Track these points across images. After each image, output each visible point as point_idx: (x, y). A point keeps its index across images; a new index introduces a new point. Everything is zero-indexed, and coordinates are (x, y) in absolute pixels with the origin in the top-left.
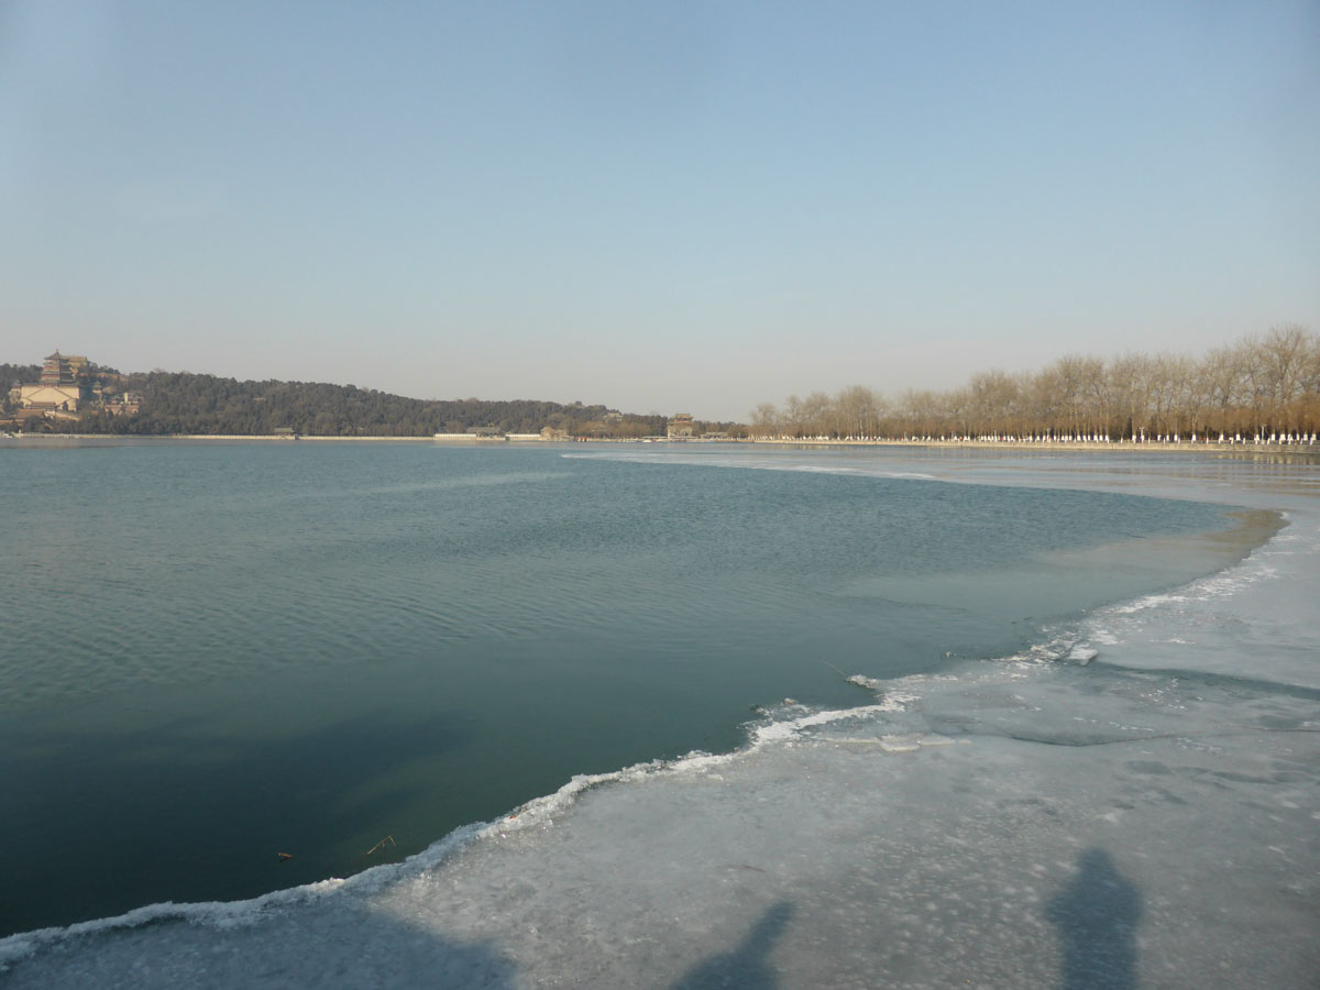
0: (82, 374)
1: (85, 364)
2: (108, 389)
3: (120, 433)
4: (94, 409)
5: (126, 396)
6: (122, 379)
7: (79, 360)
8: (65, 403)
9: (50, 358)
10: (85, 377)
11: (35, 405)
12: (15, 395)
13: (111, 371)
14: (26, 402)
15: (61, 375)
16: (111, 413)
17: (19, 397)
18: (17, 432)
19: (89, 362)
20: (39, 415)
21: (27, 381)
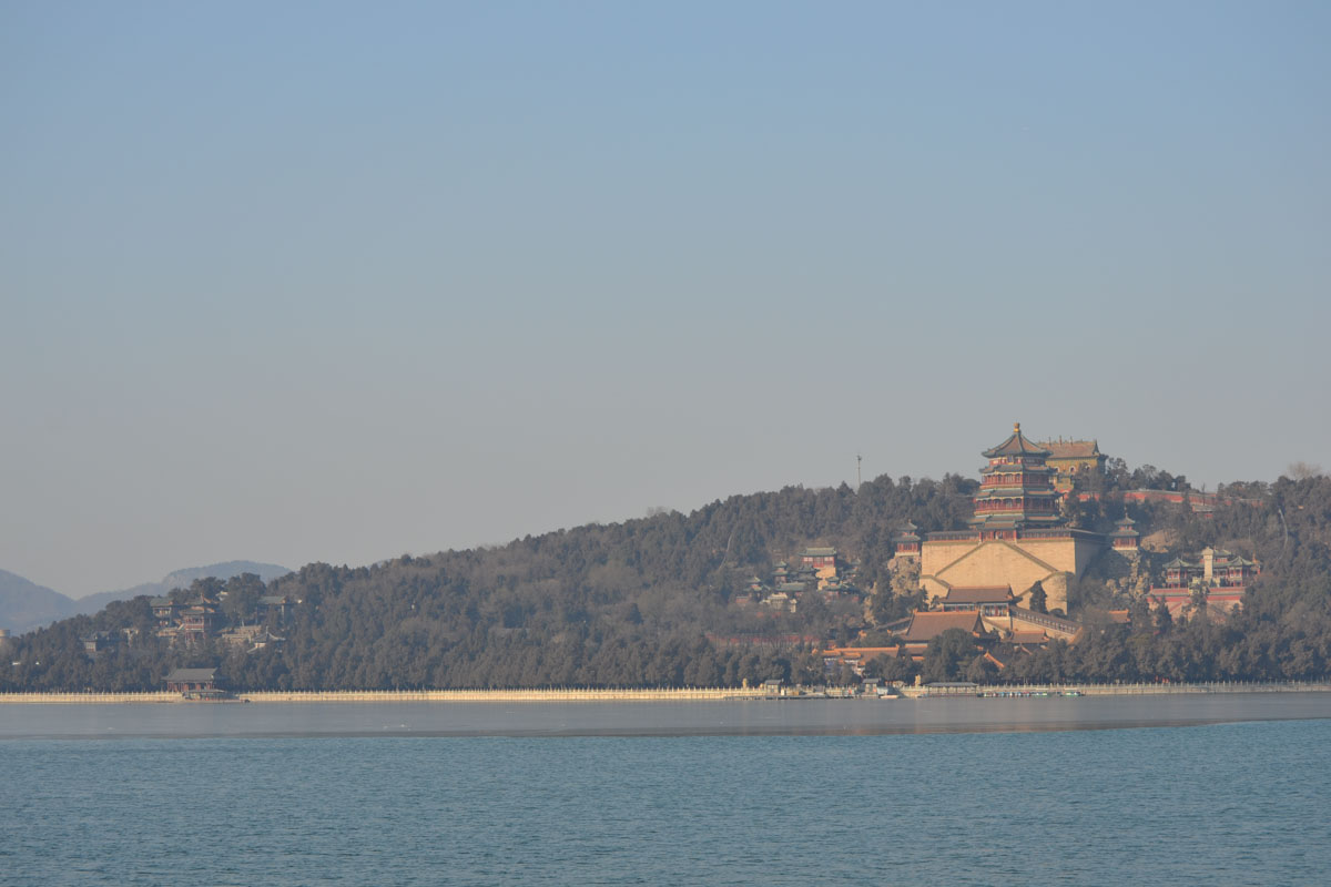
0: (1084, 497)
1: (1093, 463)
2: (1157, 540)
3: (1190, 680)
4: (1117, 603)
5: (1208, 560)
6: (1197, 507)
7: (1075, 451)
8: (1038, 592)
9: (998, 452)
10: (1091, 507)
11: (957, 599)
12: (904, 569)
13: (1164, 482)
14: (934, 590)
15: (1030, 503)
16: (1164, 614)
17: (915, 576)
18: (910, 682)
19: (1102, 458)
20: (969, 628)
21: (938, 527)
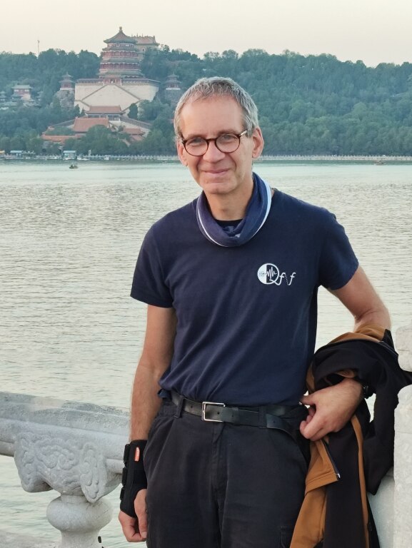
0: (149, 63)
1: (153, 47)
7: (145, 41)
8: (133, 107)
9: (112, 41)
10: (154, 68)
11: (95, 113)
12: (66, 96)
13: (187, 56)
14: (82, 107)
15: (126, 65)
17: (72, 100)
19: (157, 45)
